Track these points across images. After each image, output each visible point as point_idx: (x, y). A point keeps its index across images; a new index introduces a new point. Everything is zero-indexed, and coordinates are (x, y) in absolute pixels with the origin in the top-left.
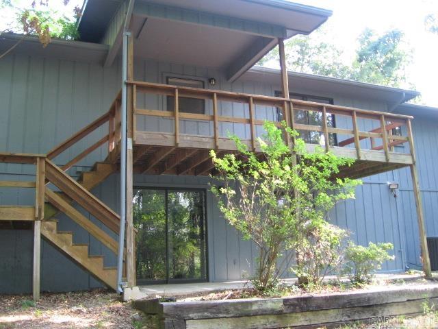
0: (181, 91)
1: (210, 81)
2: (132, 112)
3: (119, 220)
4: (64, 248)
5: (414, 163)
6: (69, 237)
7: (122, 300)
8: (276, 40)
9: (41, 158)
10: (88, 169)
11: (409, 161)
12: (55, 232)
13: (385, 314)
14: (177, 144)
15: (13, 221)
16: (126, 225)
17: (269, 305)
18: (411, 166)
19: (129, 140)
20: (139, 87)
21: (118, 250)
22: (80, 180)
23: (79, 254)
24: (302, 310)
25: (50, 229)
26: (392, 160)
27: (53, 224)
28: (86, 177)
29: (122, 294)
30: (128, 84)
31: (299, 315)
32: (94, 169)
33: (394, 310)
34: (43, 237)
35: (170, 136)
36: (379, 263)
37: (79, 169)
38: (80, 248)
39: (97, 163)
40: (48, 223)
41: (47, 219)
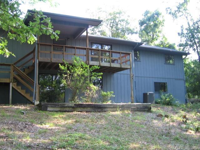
0: (53, 46)
1: (68, 39)
2: (38, 52)
3: (34, 82)
4: (19, 91)
5: (131, 68)
6: (20, 87)
7: (34, 105)
8: (86, 29)
9: (12, 65)
10: (27, 68)
11: (129, 67)
12: (16, 86)
13: (105, 110)
14: (51, 61)
15: (4, 83)
16: (36, 84)
17: (70, 105)
18: (130, 69)
19: (37, 60)
20: (41, 44)
21: (33, 91)
22: (24, 71)
23: (23, 92)
24: (80, 107)
25: (15, 85)
26: (123, 67)
27: (15, 84)
28: (26, 70)
29: (34, 103)
30: (37, 44)
31: (79, 108)
32: (28, 68)
33: (108, 109)
34: (12, 87)
35: (49, 59)
36: (109, 97)
37: (24, 68)
38: (23, 91)
39: (29, 66)
40: (14, 83)
41: (14, 82)
